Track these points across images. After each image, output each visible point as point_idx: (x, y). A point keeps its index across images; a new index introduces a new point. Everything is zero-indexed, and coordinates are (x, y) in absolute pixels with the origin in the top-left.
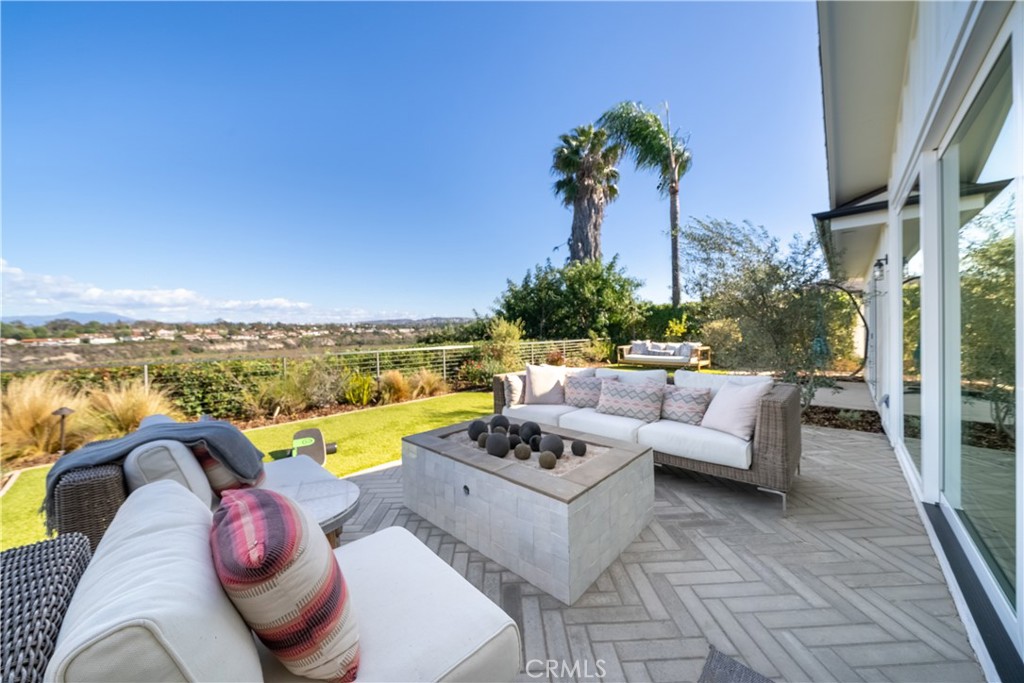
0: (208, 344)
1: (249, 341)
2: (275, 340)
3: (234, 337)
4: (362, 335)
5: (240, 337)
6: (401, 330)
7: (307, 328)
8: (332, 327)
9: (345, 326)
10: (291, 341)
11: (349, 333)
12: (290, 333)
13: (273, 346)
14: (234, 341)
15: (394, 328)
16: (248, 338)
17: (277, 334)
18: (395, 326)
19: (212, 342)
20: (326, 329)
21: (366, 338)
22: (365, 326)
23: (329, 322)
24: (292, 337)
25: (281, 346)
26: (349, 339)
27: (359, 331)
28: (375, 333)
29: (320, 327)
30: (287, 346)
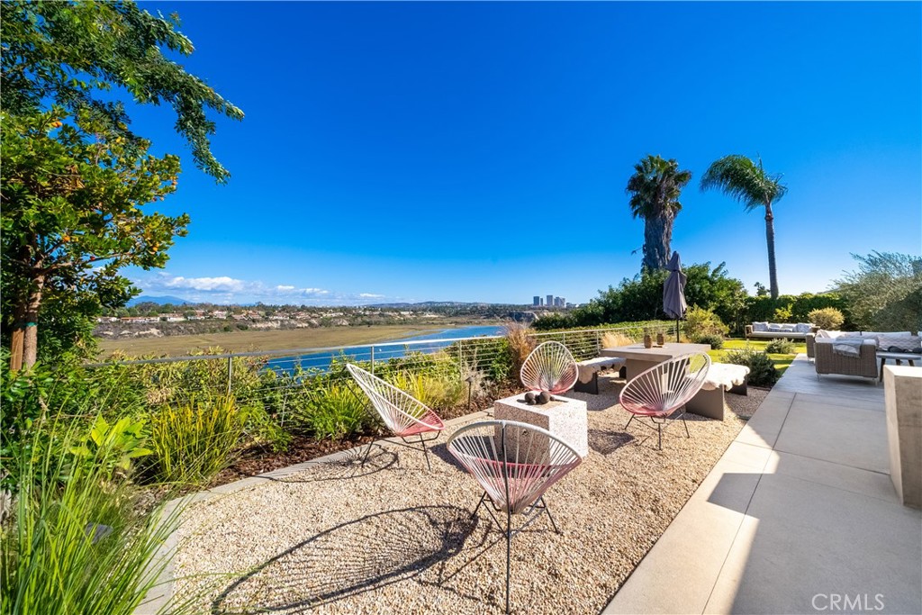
0: (251, 322)
1: (282, 321)
2: (302, 320)
3: (271, 318)
4: (370, 316)
5: (275, 318)
6: (402, 313)
7: (325, 310)
8: (345, 310)
9: (355, 309)
10: (314, 321)
11: (359, 315)
12: (313, 315)
13: (300, 325)
14: (271, 321)
15: (397, 312)
16: (281, 318)
17: (303, 315)
18: (398, 309)
19: (254, 321)
20: (341, 311)
21: (374, 319)
22: (372, 308)
23: (341, 305)
24: (315, 318)
25: (307, 325)
26: (359, 319)
27: (367, 313)
28: (380, 315)
29: (335, 310)
30: (311, 325)
